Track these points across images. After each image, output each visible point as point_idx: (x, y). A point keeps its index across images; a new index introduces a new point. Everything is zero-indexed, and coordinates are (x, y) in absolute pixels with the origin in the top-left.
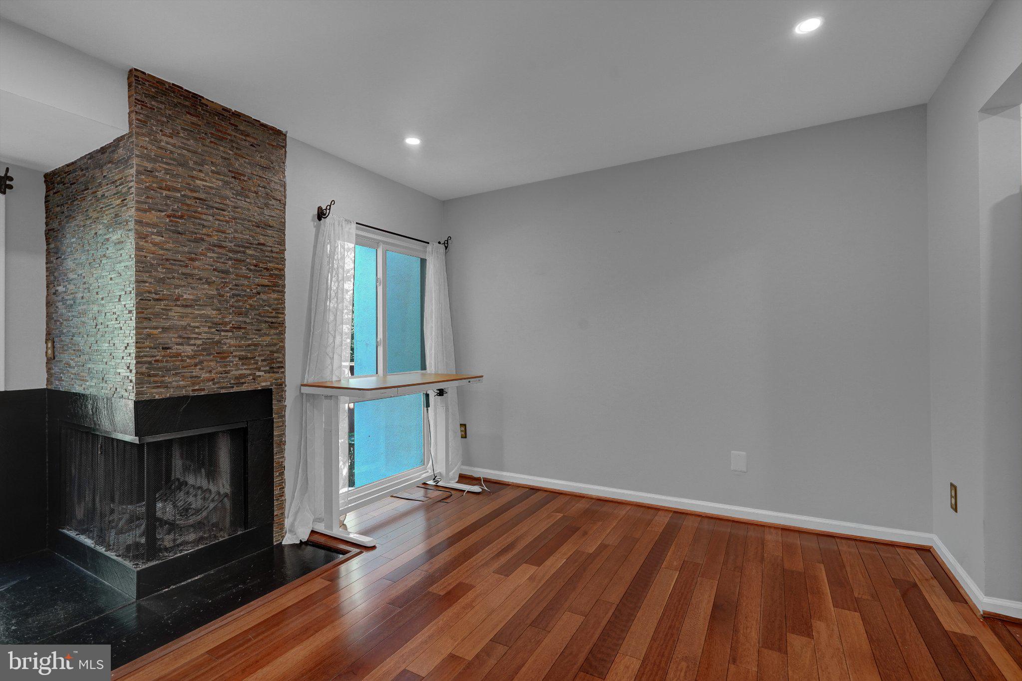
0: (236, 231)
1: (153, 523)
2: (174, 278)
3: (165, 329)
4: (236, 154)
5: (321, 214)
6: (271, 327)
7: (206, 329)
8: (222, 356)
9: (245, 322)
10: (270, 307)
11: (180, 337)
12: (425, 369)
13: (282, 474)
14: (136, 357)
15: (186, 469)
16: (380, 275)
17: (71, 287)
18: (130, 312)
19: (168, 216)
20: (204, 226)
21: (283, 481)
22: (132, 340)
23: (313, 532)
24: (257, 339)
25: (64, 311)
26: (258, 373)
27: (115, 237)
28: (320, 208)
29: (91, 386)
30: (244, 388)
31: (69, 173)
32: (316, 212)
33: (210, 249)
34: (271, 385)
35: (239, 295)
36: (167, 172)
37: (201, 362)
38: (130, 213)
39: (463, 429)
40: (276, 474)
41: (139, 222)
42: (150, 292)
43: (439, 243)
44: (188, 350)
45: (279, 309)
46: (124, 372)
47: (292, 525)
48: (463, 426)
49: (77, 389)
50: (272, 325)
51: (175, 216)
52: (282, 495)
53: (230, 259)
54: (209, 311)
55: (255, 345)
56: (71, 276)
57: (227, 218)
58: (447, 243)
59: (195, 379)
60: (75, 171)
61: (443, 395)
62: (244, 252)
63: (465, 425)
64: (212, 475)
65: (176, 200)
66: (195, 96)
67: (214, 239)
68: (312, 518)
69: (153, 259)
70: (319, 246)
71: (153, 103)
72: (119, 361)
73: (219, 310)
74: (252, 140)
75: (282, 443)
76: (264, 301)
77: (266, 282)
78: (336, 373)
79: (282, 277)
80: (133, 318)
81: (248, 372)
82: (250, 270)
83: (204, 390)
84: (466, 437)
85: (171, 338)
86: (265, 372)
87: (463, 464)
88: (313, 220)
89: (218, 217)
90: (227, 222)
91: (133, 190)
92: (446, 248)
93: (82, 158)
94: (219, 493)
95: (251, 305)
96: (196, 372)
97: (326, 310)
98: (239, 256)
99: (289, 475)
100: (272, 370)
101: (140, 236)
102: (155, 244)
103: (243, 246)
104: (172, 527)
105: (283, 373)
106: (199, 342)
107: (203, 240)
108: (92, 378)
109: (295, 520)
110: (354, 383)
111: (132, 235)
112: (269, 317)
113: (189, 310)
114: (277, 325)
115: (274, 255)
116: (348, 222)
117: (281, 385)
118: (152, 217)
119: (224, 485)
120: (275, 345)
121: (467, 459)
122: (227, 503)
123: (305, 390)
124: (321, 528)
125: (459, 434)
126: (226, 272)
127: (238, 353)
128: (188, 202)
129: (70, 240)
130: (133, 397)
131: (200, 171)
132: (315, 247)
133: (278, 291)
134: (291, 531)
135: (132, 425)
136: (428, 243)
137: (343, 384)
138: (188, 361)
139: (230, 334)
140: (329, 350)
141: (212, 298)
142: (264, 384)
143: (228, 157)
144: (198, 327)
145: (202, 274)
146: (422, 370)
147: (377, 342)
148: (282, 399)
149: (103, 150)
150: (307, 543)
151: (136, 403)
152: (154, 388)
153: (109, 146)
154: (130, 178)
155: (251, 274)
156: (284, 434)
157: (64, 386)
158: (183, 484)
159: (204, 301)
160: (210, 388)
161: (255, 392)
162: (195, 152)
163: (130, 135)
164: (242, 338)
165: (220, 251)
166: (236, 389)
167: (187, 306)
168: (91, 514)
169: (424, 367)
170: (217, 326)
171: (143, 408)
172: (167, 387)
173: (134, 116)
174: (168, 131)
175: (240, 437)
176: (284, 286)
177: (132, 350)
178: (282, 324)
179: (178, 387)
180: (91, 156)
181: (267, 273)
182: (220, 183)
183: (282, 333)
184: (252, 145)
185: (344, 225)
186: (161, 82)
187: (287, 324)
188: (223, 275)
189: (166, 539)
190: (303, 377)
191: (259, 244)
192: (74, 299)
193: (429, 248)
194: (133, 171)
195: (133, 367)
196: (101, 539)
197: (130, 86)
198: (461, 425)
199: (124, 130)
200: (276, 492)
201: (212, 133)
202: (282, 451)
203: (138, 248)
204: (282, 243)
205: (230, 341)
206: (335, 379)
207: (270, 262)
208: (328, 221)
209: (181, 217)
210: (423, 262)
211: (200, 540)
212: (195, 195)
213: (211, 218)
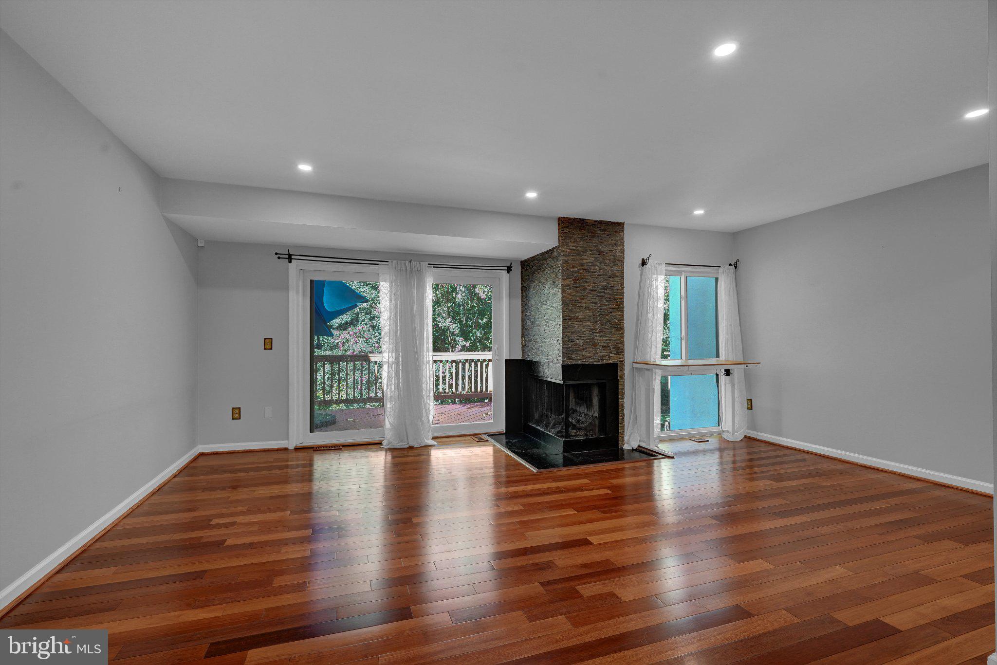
0: (600, 282)
1: (568, 424)
2: (575, 308)
3: (572, 333)
4: (600, 242)
5: (644, 263)
6: (617, 330)
7: (588, 332)
8: (595, 346)
9: (605, 328)
10: (616, 319)
11: (578, 336)
12: (719, 357)
13: (623, 410)
14: (563, 345)
15: (576, 403)
16: (683, 294)
17: (533, 313)
18: (560, 325)
19: (573, 280)
20: (587, 282)
21: (623, 415)
22: (560, 338)
23: (639, 446)
24: (610, 336)
25: (530, 324)
26: (611, 355)
27: (552, 292)
28: (643, 260)
29: (542, 358)
30: (604, 362)
31: (531, 261)
32: (640, 262)
33: (589, 293)
34: (617, 361)
35: (602, 314)
36: (573, 260)
37: (586, 348)
38: (560, 282)
39: (749, 403)
40: (620, 410)
41: (563, 285)
42: (567, 316)
43: (730, 265)
44: (581, 342)
45: (621, 321)
46: (557, 352)
47: (628, 440)
48: (750, 401)
49: (536, 359)
50: (618, 329)
51: (575, 280)
52: (623, 421)
53: (598, 296)
54: (589, 323)
55: (610, 340)
56: (533, 308)
57: (597, 276)
58: (736, 265)
59: (584, 356)
60: (534, 260)
61: (729, 375)
62: (604, 292)
63: (751, 400)
64: (589, 406)
65: (576, 272)
66: (583, 220)
67: (591, 288)
68: (639, 438)
69: (568, 300)
70: (643, 282)
71: (568, 230)
72: (555, 347)
73: (593, 322)
74: (608, 233)
75: (623, 394)
76: (613, 316)
77: (614, 306)
78: (653, 356)
79: (622, 302)
80: (561, 328)
81: (606, 354)
82: (607, 301)
83: (587, 362)
84: (752, 409)
85: (574, 337)
86: (614, 354)
87: (748, 428)
88: (639, 267)
89: (593, 276)
90: (597, 278)
91: (560, 271)
92: (736, 268)
93: (537, 255)
94: (592, 416)
95: (607, 319)
96: (584, 353)
97: (647, 320)
98: (602, 294)
99: (626, 412)
100: (618, 354)
101: (563, 291)
102: (568, 294)
103: (604, 289)
104: (574, 427)
105: (623, 355)
106: (585, 339)
107: (586, 289)
108: (542, 354)
109: (630, 438)
110: (664, 362)
111: (560, 290)
112: (616, 325)
113: (581, 323)
114: (620, 329)
115: (619, 291)
116: (660, 264)
117: (622, 362)
118: (567, 282)
119: (595, 411)
120: (619, 340)
121: (753, 425)
122: (597, 421)
123: (636, 365)
124: (643, 445)
125: (746, 406)
126: (596, 303)
127: (601, 344)
128: (581, 272)
129: (532, 292)
130: (561, 363)
131: (585, 255)
132: (640, 282)
133: (621, 311)
134: (627, 443)
135: (561, 376)
136: (720, 267)
137: (658, 363)
138: (581, 347)
139: (598, 334)
140: (649, 343)
141: (590, 316)
142: (613, 361)
143: (596, 245)
144: (585, 331)
145: (587, 306)
146: (716, 357)
147: (681, 338)
148: (623, 369)
149: (547, 252)
150: (636, 450)
151: (563, 366)
152: (568, 359)
153: (550, 250)
154: (559, 265)
155: (607, 303)
156: (624, 389)
157: (530, 358)
158: (575, 411)
159: (587, 319)
160: (590, 361)
161: (609, 364)
162: (583, 247)
163: (559, 246)
164: (603, 336)
165: (594, 293)
166: (600, 363)
167: (580, 321)
168: (542, 415)
169: (718, 356)
170: (592, 330)
171: (565, 368)
172: (573, 359)
173: (560, 238)
174: (573, 240)
175: (602, 388)
176: (623, 307)
177: (560, 342)
178: (623, 328)
179: (578, 360)
180: (542, 254)
181: (615, 302)
182: (593, 259)
183: (623, 333)
184: (607, 235)
185: (657, 267)
186: (570, 219)
187: (625, 328)
188: (595, 305)
189: (572, 432)
190: (634, 358)
191: (611, 286)
192: (534, 319)
193: (721, 270)
194: (560, 262)
195: (561, 350)
196: (546, 426)
197: (559, 224)
198: (747, 399)
199: (557, 244)
200: (620, 420)
201: (590, 236)
202: (623, 398)
203: (563, 297)
204: (622, 284)
205: (598, 338)
206: (652, 360)
207: (617, 295)
208: (648, 266)
209: (578, 280)
210: (717, 279)
211: (586, 435)
212: (583, 267)
213: (590, 277)
